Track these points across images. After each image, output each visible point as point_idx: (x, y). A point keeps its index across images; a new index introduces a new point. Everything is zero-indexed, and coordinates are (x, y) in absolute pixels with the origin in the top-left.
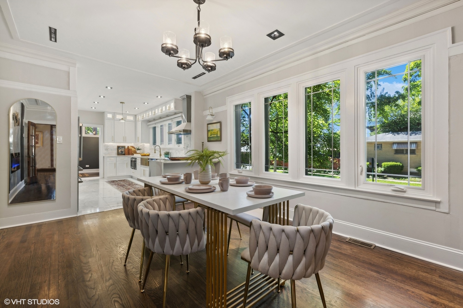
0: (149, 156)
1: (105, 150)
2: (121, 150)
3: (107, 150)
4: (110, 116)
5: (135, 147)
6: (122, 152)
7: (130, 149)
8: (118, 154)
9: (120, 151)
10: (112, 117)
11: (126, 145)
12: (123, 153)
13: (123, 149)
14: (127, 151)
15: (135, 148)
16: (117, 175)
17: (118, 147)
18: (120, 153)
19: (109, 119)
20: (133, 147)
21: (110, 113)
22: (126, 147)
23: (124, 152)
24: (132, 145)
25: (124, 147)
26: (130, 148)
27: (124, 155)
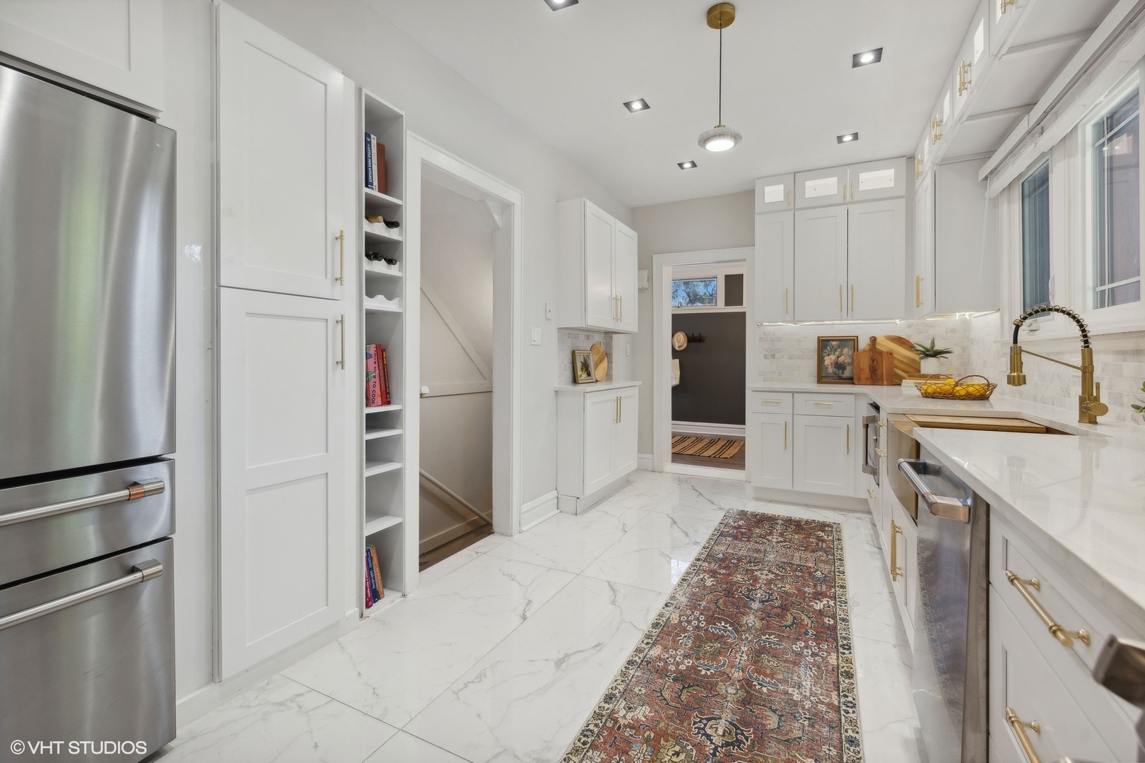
0: (983, 397)
1: (765, 357)
2: (833, 357)
3: (773, 356)
4: (774, 193)
5: (913, 340)
6: (840, 366)
7: (881, 353)
8: (822, 377)
9: (829, 360)
10: (787, 194)
11: (863, 328)
12: (847, 373)
13: (846, 350)
14: (865, 363)
15: (910, 347)
16: (797, 488)
17: (823, 344)
18: (831, 370)
19: (775, 208)
20: (900, 341)
21: (773, 179)
22: (863, 344)
23: (849, 368)
24: (899, 327)
25: (852, 341)
26: (884, 345)
27: (851, 380)
